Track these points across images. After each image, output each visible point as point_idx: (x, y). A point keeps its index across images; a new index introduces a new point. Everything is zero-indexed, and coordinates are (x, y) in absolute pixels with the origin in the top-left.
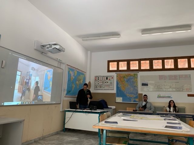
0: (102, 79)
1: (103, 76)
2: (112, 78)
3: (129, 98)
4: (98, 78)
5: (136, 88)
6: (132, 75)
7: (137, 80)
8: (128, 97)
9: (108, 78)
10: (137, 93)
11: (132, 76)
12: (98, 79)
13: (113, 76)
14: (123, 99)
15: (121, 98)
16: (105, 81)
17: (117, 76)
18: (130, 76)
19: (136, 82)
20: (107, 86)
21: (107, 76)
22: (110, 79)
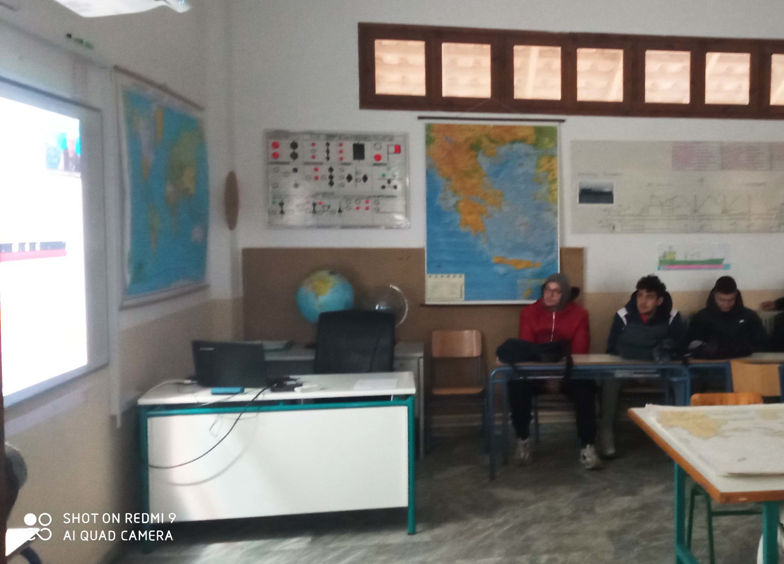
0: (321, 156)
1: (331, 136)
2: (398, 149)
3: (504, 275)
4: (294, 145)
5: (546, 215)
6: (521, 134)
7: (551, 171)
8: (501, 270)
9: (369, 152)
10: (553, 243)
11: (523, 140)
12: (294, 156)
13: (405, 136)
14: (468, 285)
15: (459, 280)
16: (349, 170)
17: (429, 141)
18: (513, 142)
19: (550, 178)
20: (363, 205)
21: (357, 136)
22: (378, 157)
